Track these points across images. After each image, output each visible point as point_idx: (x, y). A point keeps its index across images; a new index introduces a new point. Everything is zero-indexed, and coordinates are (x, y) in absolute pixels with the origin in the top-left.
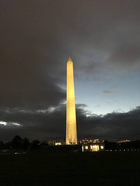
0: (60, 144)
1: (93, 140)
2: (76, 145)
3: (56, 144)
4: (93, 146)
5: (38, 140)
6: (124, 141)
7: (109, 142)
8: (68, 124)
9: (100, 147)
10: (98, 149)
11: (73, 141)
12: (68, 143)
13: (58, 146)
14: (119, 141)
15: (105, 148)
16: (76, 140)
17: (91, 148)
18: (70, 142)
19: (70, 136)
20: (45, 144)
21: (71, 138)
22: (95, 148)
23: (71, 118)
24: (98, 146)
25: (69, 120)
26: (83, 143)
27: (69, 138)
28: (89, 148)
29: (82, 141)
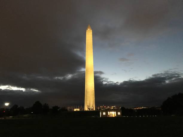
0: (78, 110)
1: (110, 106)
2: (94, 111)
3: (75, 110)
4: (111, 112)
5: (57, 106)
6: (141, 108)
7: (126, 108)
8: (86, 91)
9: (117, 114)
10: (115, 115)
11: (91, 107)
12: (86, 109)
13: (77, 112)
14: (135, 108)
15: (122, 114)
16: (94, 106)
17: (109, 114)
18: (88, 108)
19: (88, 102)
20: (64, 110)
21: (90, 104)
22: (113, 114)
23: (90, 85)
24: (115, 112)
25: (88, 87)
26: (101, 109)
27: (87, 104)
28: (107, 114)
29: (100, 107)
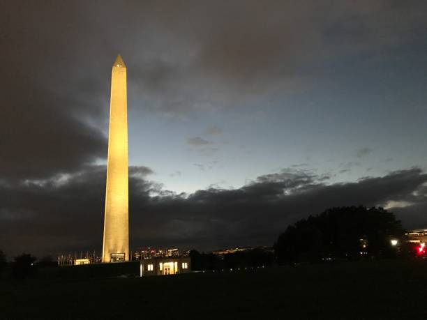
0: (86, 261)
1: (166, 250)
2: (126, 263)
3: (78, 262)
4: (165, 264)
5: (29, 255)
6: (233, 251)
7: (201, 253)
8: (108, 215)
9: (180, 266)
10: (176, 270)
11: (119, 254)
12: (106, 258)
13: (83, 266)
14: (221, 251)
15: (191, 266)
16: (127, 252)
17: (161, 269)
18: (112, 257)
19: (112, 242)
20: (49, 263)
21: (116, 245)
22: (170, 267)
23: (118, 200)
24: (176, 263)
25: (112, 205)
26: (143, 258)
27: (109, 246)
28: (156, 267)
29: (140, 253)
